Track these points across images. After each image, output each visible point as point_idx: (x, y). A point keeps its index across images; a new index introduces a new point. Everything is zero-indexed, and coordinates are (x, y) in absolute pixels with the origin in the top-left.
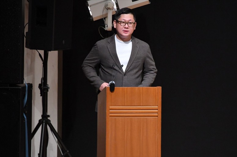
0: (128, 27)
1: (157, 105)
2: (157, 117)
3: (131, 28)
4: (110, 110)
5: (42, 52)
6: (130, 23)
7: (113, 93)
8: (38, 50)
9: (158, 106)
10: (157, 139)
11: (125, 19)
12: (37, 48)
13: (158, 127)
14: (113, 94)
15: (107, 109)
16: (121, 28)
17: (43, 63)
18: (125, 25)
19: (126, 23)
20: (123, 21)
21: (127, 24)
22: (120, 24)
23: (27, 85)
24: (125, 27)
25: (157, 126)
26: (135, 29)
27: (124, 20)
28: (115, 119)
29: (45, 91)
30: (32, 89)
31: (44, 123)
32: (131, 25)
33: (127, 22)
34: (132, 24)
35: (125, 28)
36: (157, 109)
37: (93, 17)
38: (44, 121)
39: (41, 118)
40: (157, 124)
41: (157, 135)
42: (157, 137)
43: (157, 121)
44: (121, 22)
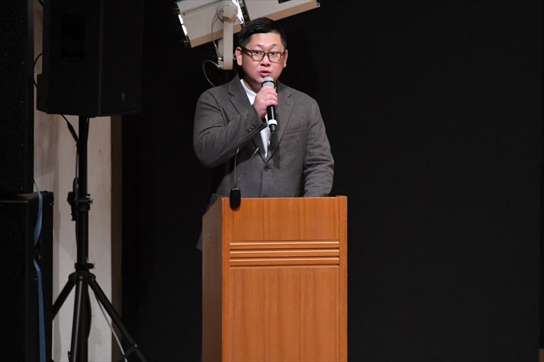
0: (270, 63)
1: (337, 238)
2: (337, 267)
3: (276, 65)
4: (232, 250)
5: (74, 120)
6: (273, 53)
7: (238, 212)
8: (66, 116)
9: (339, 240)
10: (337, 315)
11: (262, 44)
12: (63, 111)
13: (339, 288)
14: (237, 214)
15: (224, 248)
17: (77, 146)
18: (263, 57)
19: (263, 53)
20: (258, 49)
21: (266, 57)
22: (252, 57)
23: (40, 197)
24: (262, 62)
25: (337, 286)
26: (285, 65)
27: (259, 46)
28: (243, 270)
29: (82, 210)
30: (53, 204)
31: (81, 282)
32: (276, 59)
33: (266, 52)
34: (279, 55)
35: (263, 65)
36: (338, 246)
37: (190, 39)
38: (81, 278)
39: (74, 270)
40: (337, 283)
41: (337, 307)
42: (337, 310)
43: (337, 277)
44: (254, 51)
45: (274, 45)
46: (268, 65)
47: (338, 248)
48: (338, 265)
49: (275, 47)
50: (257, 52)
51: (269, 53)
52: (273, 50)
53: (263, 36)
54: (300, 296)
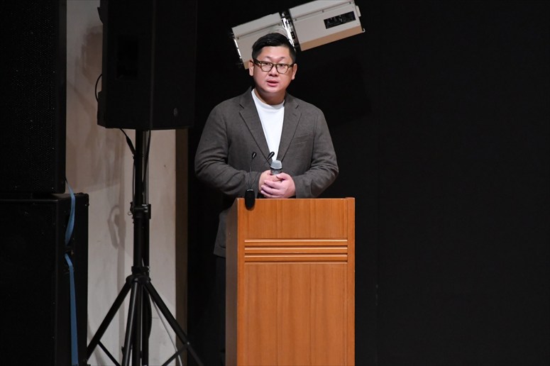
0: (277, 74)
1: (345, 236)
2: (346, 263)
3: (284, 77)
4: (246, 247)
6: (281, 65)
7: (253, 211)
8: (124, 130)
9: (347, 239)
10: (345, 308)
11: (271, 56)
12: (122, 125)
13: (347, 283)
14: (252, 213)
15: (240, 244)
16: (262, 76)
17: (134, 158)
18: (272, 68)
19: (272, 64)
20: (267, 60)
21: (274, 68)
22: (261, 67)
24: (270, 73)
25: (346, 281)
26: (293, 78)
27: (268, 57)
28: (257, 266)
31: (136, 284)
32: (283, 70)
33: (275, 63)
34: (286, 67)
35: (271, 75)
36: (346, 244)
37: (244, 61)
38: (136, 279)
39: (131, 273)
40: (345, 278)
41: (346, 301)
42: (345, 304)
43: (346, 272)
44: (262, 62)
45: (283, 58)
46: (276, 76)
47: (347, 246)
48: (347, 261)
49: (283, 59)
50: (267, 63)
51: (278, 65)
52: (281, 62)
53: (273, 49)
54: (310, 290)
